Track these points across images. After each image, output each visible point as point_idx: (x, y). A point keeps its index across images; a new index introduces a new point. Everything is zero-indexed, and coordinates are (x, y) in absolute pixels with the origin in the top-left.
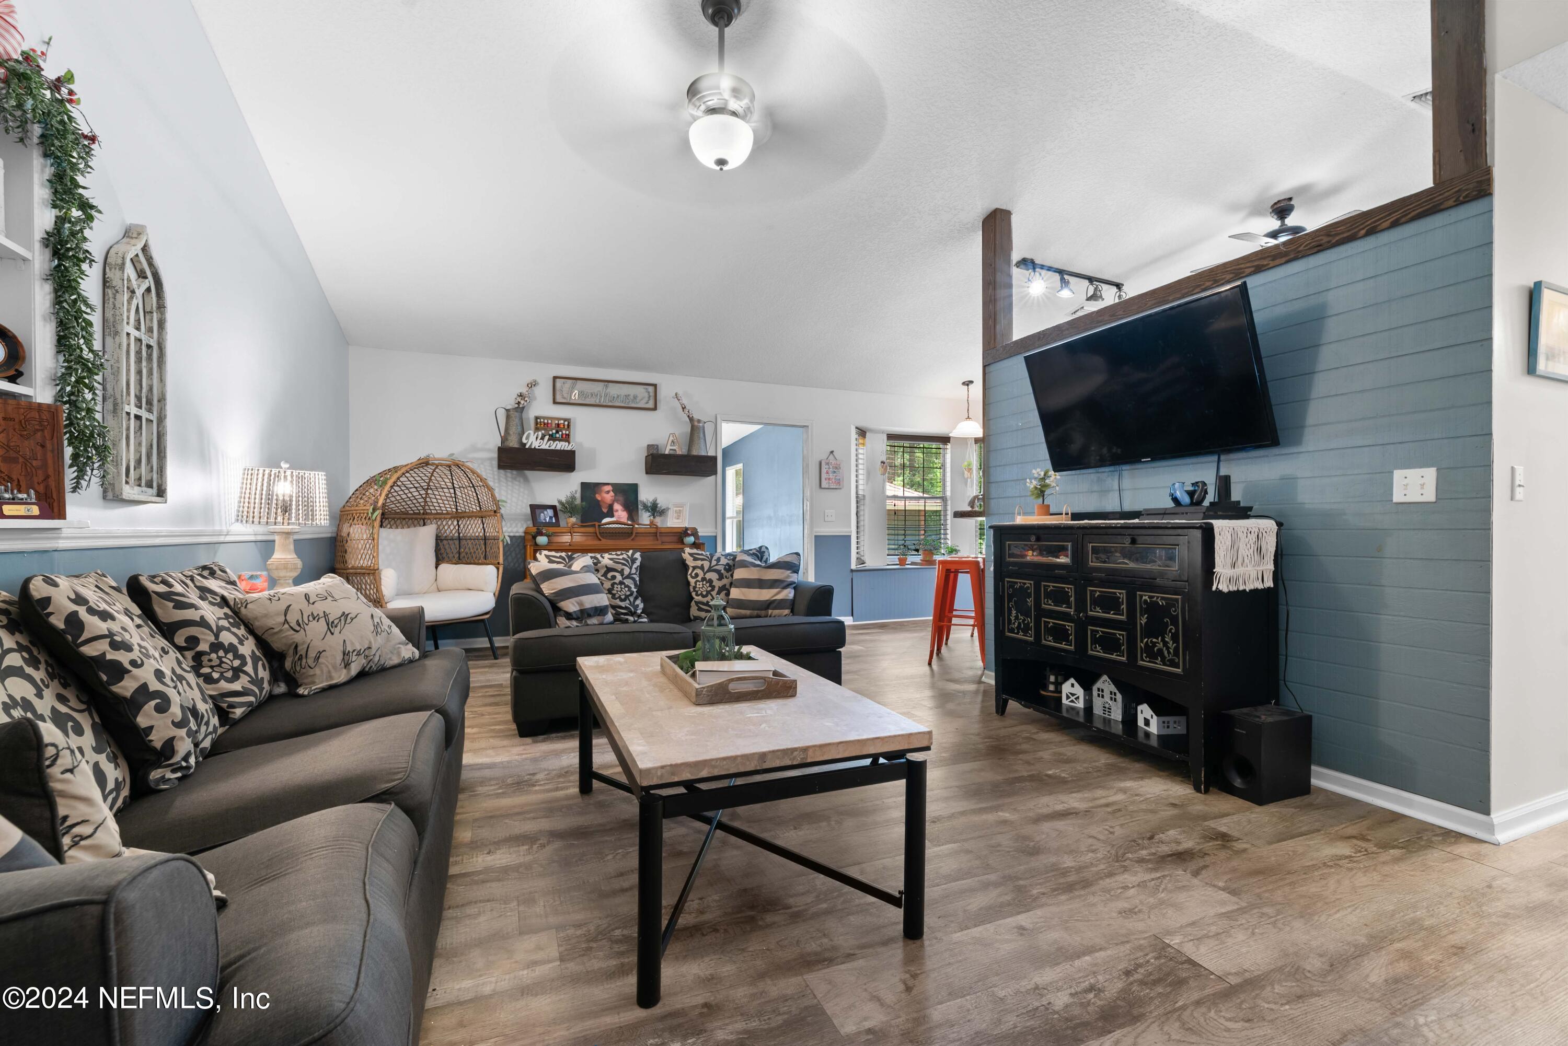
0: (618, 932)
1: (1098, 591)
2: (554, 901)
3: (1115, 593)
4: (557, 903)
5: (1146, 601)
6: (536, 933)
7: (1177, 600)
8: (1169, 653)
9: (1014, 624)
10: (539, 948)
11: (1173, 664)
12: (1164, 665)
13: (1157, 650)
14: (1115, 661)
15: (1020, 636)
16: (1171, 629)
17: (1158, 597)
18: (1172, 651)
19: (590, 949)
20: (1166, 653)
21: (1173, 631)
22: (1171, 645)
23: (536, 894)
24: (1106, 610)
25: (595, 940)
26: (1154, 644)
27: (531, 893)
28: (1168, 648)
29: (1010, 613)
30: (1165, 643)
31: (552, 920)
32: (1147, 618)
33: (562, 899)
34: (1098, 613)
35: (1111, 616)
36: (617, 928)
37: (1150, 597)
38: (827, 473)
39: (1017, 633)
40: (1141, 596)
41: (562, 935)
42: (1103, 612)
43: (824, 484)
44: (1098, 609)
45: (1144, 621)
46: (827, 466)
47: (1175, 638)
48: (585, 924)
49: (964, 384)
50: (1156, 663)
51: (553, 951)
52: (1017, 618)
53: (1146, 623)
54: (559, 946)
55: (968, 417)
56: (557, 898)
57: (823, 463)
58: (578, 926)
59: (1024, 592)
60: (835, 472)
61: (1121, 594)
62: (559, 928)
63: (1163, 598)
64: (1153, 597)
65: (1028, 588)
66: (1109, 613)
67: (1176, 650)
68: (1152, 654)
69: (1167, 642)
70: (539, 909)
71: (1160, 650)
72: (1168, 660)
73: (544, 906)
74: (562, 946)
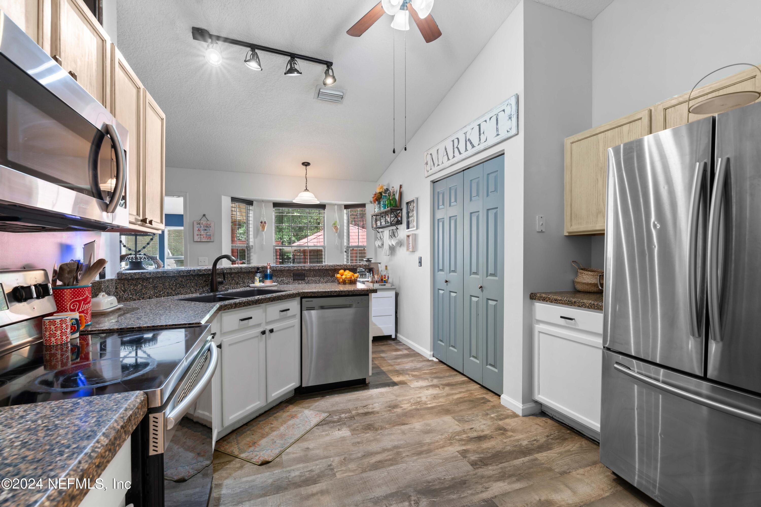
38: (199, 230)
43: (196, 238)
46: (198, 226)
49: (303, 164)
55: (306, 190)
57: (195, 223)
60: (205, 230)
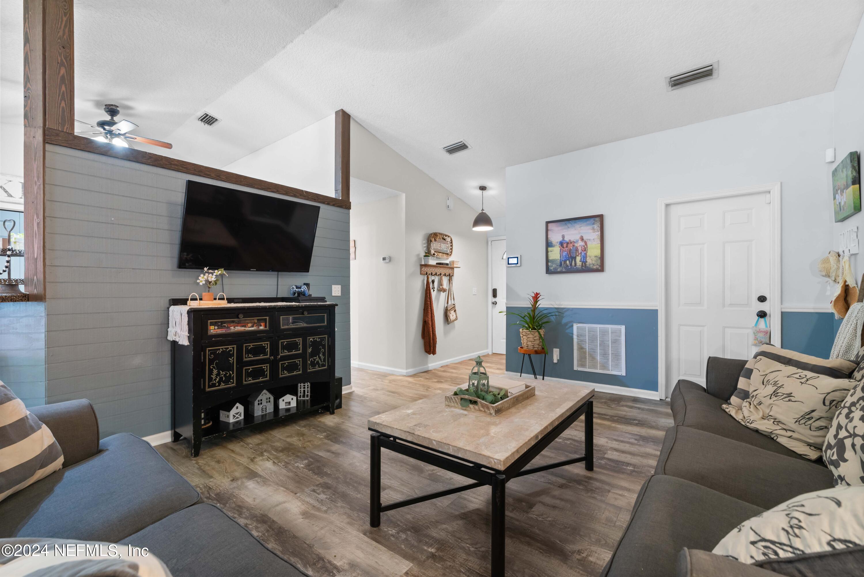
0: (581, 487)
1: (285, 342)
2: (597, 513)
3: (296, 340)
4: (596, 511)
5: (311, 341)
6: (614, 505)
7: (325, 337)
8: (321, 361)
9: (215, 380)
10: (616, 499)
11: (324, 365)
12: (319, 368)
13: (316, 362)
14: (296, 375)
15: (223, 386)
16: (323, 350)
17: (317, 338)
18: (322, 360)
19: (596, 489)
20: (320, 362)
21: (323, 351)
22: (322, 357)
23: (603, 522)
24: (290, 350)
25: (592, 490)
26: (315, 360)
27: (606, 524)
28: (321, 359)
29: (211, 372)
30: (320, 358)
31: (604, 506)
32: (312, 349)
33: (593, 512)
34: (286, 353)
35: (294, 352)
36: (580, 489)
37: (313, 339)
39: (219, 386)
40: (309, 339)
41: (604, 498)
42: (288, 352)
44: (285, 351)
45: (310, 350)
47: (324, 354)
48: (591, 497)
50: (316, 368)
51: (610, 495)
52: (218, 374)
53: (311, 351)
54: (607, 496)
56: (595, 514)
58: (594, 498)
59: (227, 354)
61: (299, 340)
62: (602, 501)
63: (319, 338)
64: (315, 338)
65: (231, 350)
66: (292, 352)
67: (324, 361)
68: (313, 364)
69: (321, 357)
70: (607, 514)
71: (318, 362)
72: (321, 365)
73: (603, 514)
74: (606, 495)
